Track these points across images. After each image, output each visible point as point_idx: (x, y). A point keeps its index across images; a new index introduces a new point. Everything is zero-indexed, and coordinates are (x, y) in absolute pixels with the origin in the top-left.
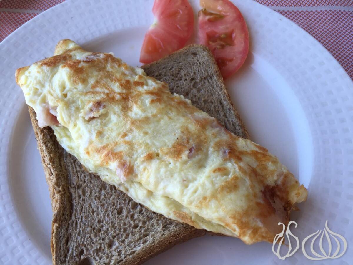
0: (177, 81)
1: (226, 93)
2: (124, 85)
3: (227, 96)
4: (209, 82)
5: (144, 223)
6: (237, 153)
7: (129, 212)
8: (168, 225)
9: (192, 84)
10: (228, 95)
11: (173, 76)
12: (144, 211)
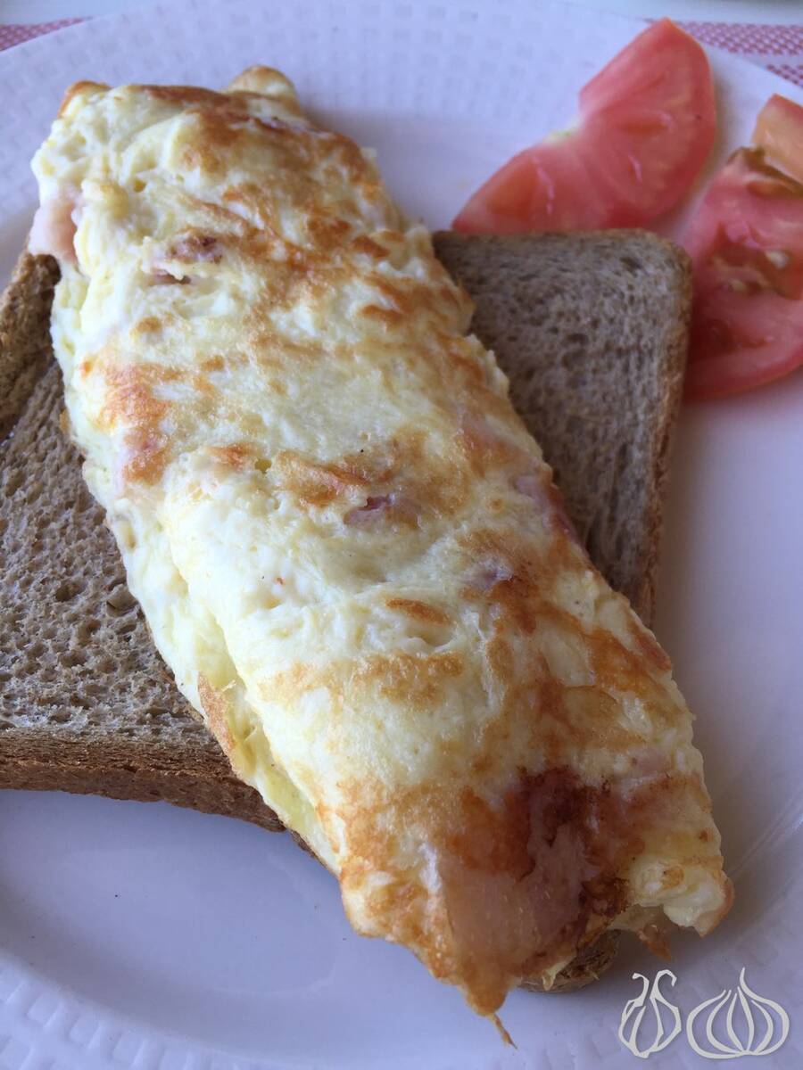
0: (524, 322)
1: (660, 426)
2: (321, 228)
3: (656, 436)
4: (626, 369)
5: (109, 667)
6: (533, 603)
7: (92, 611)
8: (168, 714)
9: (563, 352)
10: (661, 436)
11: (520, 300)
12: (136, 634)
